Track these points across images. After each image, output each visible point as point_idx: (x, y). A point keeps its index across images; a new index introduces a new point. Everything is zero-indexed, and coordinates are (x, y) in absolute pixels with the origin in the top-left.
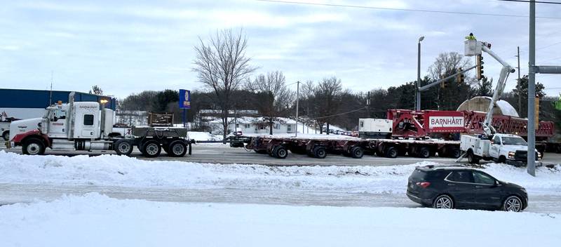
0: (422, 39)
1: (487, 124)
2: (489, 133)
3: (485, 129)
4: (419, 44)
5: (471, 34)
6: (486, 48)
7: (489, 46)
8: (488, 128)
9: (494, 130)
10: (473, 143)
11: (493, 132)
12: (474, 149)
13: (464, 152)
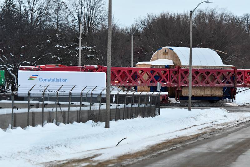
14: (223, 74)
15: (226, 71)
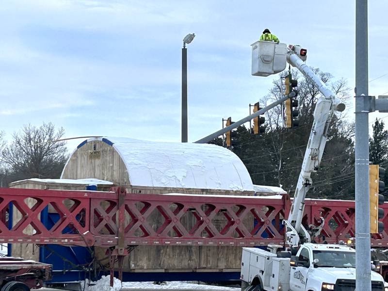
0: (190, 39)
1: (293, 222)
2: (295, 241)
3: (288, 234)
4: (184, 51)
5: (267, 31)
6: (294, 57)
7: (303, 54)
8: (294, 232)
9: (307, 234)
10: (261, 265)
11: (303, 240)
12: (263, 278)
13: (247, 284)
14: (253, 211)
15: (260, 203)
